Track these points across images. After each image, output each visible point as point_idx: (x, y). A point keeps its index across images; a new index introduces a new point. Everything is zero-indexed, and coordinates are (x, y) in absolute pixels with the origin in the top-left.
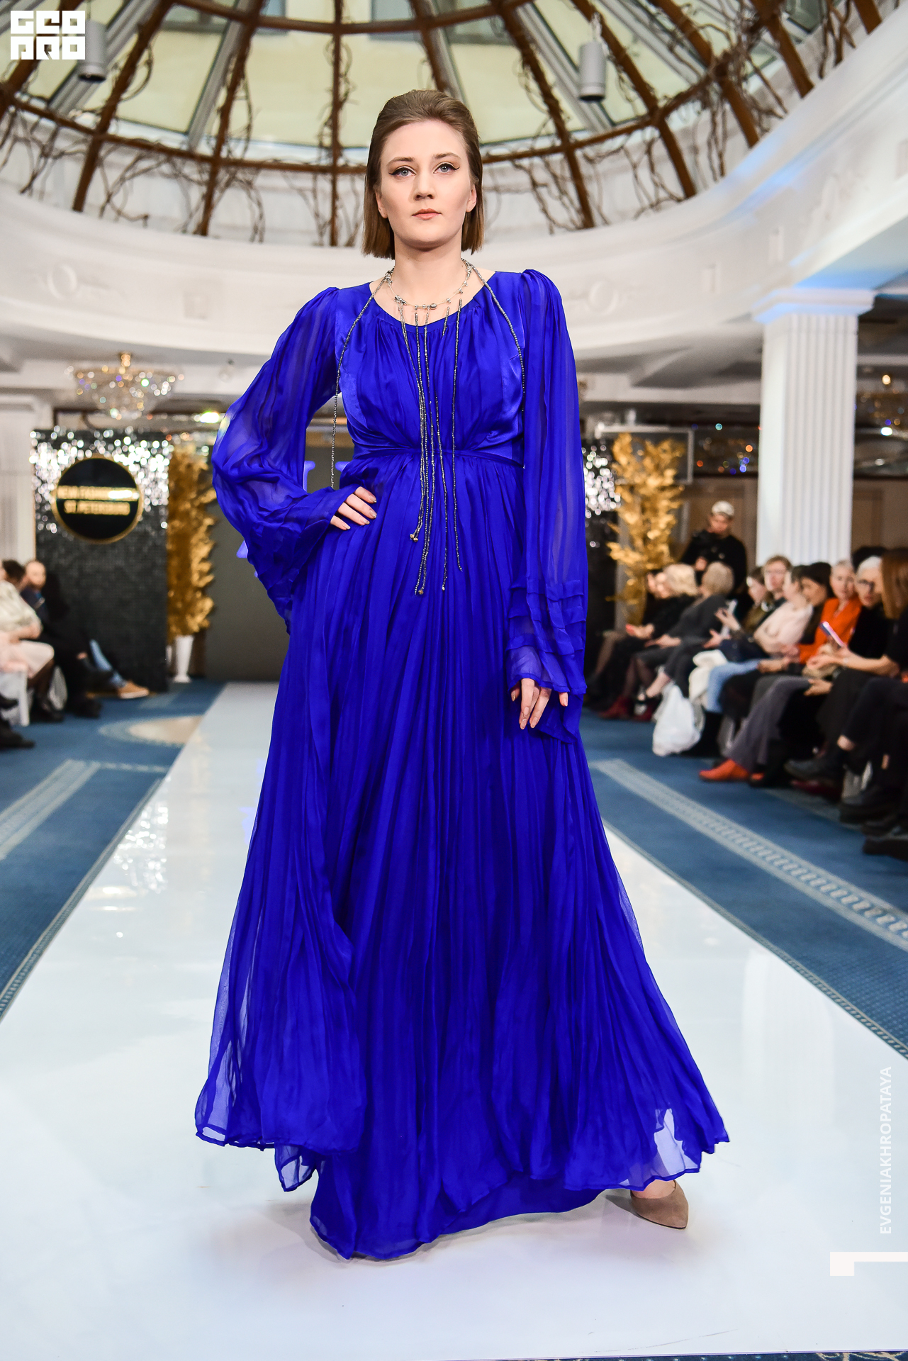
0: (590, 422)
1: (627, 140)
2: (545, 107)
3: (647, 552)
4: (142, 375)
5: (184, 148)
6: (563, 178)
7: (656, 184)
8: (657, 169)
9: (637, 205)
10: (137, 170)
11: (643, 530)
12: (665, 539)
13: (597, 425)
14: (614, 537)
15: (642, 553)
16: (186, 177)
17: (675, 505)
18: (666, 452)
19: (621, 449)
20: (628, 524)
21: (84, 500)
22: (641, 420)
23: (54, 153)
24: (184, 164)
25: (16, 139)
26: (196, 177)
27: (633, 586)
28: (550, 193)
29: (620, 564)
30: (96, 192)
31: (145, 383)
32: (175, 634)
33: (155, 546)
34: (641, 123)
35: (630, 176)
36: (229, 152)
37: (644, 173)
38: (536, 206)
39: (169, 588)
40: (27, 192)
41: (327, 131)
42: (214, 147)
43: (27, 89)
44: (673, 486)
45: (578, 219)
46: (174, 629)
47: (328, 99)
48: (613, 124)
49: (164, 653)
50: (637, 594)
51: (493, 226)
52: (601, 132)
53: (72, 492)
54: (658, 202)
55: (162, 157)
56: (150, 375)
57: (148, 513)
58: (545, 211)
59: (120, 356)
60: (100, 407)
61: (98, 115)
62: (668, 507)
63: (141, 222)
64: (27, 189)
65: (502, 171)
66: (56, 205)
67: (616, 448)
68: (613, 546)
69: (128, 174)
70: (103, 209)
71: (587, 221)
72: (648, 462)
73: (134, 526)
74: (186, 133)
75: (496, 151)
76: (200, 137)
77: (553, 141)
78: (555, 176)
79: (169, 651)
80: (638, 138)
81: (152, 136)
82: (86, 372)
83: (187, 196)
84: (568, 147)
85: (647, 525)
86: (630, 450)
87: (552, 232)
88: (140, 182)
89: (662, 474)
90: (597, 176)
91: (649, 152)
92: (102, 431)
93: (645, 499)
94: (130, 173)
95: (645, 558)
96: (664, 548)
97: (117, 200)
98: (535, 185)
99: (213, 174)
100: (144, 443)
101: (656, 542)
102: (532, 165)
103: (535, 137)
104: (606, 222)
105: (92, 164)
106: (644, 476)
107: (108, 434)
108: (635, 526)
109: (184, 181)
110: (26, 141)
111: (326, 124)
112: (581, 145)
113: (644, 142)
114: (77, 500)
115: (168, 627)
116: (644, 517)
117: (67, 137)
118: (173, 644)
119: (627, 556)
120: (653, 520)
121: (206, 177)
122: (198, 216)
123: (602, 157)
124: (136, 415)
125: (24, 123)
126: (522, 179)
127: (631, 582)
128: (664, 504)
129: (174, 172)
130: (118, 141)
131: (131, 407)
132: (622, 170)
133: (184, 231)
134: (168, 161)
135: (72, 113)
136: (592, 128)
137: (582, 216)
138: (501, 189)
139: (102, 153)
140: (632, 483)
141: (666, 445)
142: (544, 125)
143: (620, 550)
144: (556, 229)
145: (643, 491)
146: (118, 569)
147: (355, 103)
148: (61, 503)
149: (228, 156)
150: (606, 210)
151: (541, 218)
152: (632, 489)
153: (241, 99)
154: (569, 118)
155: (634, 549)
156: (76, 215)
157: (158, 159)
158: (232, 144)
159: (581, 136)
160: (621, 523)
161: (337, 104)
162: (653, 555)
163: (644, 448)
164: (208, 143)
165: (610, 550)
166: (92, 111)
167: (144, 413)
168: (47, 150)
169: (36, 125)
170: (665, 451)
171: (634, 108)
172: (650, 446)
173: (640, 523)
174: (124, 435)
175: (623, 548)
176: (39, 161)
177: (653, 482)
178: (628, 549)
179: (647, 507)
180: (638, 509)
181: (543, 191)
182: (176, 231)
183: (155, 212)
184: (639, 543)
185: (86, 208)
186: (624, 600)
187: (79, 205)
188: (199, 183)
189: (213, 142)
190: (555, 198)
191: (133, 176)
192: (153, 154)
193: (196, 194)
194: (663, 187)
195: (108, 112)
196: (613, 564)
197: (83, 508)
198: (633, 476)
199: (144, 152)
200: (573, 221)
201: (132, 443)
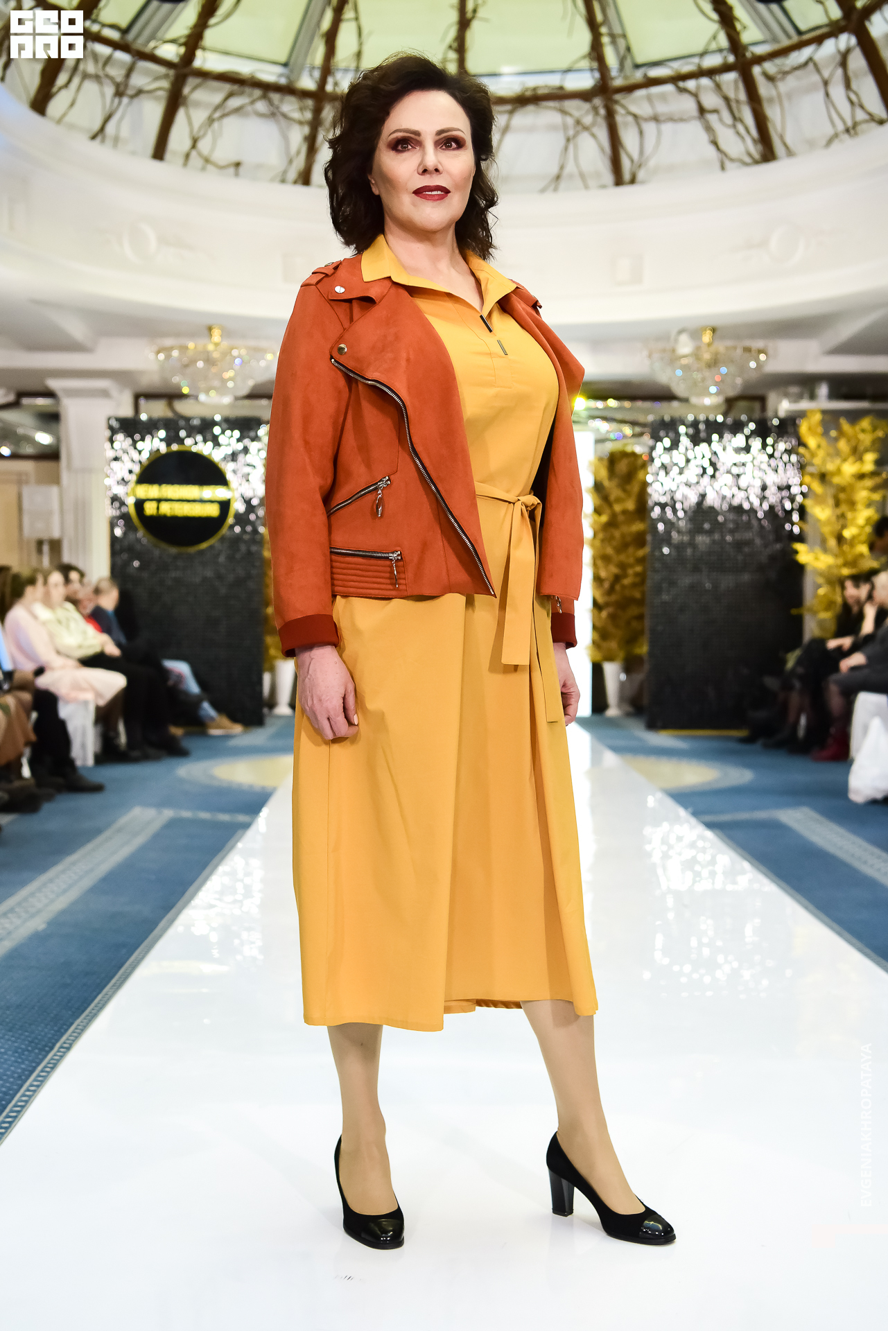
0: (772, 398)
1: (816, 50)
2: (715, 16)
3: (843, 553)
4: (235, 353)
5: (283, 81)
6: (738, 101)
7: (852, 102)
8: (854, 85)
9: (830, 131)
10: (227, 110)
11: (838, 527)
12: (863, 537)
13: (781, 402)
14: (801, 538)
15: (836, 556)
16: (285, 116)
17: (877, 497)
18: (865, 432)
19: (810, 429)
20: (818, 520)
21: (167, 500)
22: (834, 395)
23: (130, 92)
24: (281, 101)
25: (86, 76)
26: (296, 115)
27: (825, 595)
28: (721, 120)
29: (809, 569)
30: (179, 138)
31: (237, 361)
32: (275, 658)
33: (249, 553)
34: (834, 30)
35: (821, 94)
36: (336, 84)
37: (837, 91)
38: (704, 137)
39: (267, 605)
40: (99, 139)
41: (453, 55)
42: (318, 80)
43: (97, 15)
44: (873, 474)
45: (755, 151)
46: (273, 652)
47: (454, 16)
48: (799, 32)
49: (260, 682)
50: (830, 605)
51: (652, 163)
52: (785, 43)
53: (152, 491)
54: (855, 125)
55: (258, 92)
56: (243, 352)
57: (241, 515)
58: (715, 143)
59: (210, 329)
60: (185, 390)
61: (181, 45)
62: (869, 498)
63: (232, 170)
64: (99, 134)
65: (663, 97)
66: (133, 153)
67: (804, 428)
68: (799, 547)
69: (217, 115)
70: (187, 156)
71: (768, 155)
72: (843, 445)
73: (224, 530)
74: (285, 65)
75: (655, 73)
76: (302, 68)
77: (725, 57)
78: (727, 99)
79: (267, 678)
80: (830, 47)
81: (244, 68)
82: (166, 351)
83: (286, 139)
84: (742, 62)
85: (841, 522)
86: (820, 430)
87: (723, 168)
88: (231, 124)
89: (860, 459)
90: (779, 96)
91: (843, 64)
92: (188, 419)
93: (842, 489)
94: (220, 112)
95: (840, 561)
96: (863, 549)
97: (203, 146)
98: (702, 111)
99: (317, 111)
100: (237, 433)
101: (852, 542)
102: (698, 87)
103: (702, 55)
104: (790, 153)
105: (175, 102)
106: (838, 461)
107: (196, 422)
108: (828, 522)
109: (281, 118)
110: (97, 78)
111: (450, 47)
112: (759, 60)
113: (839, 51)
114: (159, 501)
115: (267, 649)
116: (839, 511)
117: (147, 72)
118: (272, 670)
119: (817, 559)
120: (849, 515)
121: (308, 115)
122: (300, 163)
123: (785, 73)
124: (227, 400)
125: (95, 56)
126: (689, 105)
127: (821, 591)
128: (862, 494)
129: (272, 108)
130: (205, 75)
131: (222, 389)
132: (810, 89)
133: (283, 181)
134: (264, 97)
135: (152, 44)
136: (775, 39)
137: (760, 147)
138: (662, 118)
139: (186, 90)
140: (823, 470)
141: (865, 423)
142: (714, 37)
143: (809, 552)
144: (728, 164)
145: (836, 480)
146: (205, 579)
147: (485, 20)
148: (140, 504)
149: (334, 89)
150: (789, 140)
151: (711, 150)
152: (823, 477)
153: (348, 20)
154: (745, 28)
155: (825, 549)
156: (157, 164)
157: (250, 95)
158: (339, 76)
159: (760, 50)
160: (809, 519)
161: (464, 23)
162: (850, 557)
163: (839, 428)
164: (311, 75)
165: (796, 552)
166: (173, 41)
167: (237, 399)
168: (122, 88)
169: (108, 60)
170: (863, 431)
171: (826, 12)
172: (845, 426)
173: (834, 518)
174: (214, 423)
175: (811, 550)
176: (112, 102)
177: (850, 469)
178: (818, 550)
179: (842, 499)
180: (831, 501)
181: (712, 118)
182: (272, 180)
183: (247, 159)
184: (832, 542)
185: (168, 156)
186: (815, 613)
187: (159, 152)
188: (301, 123)
189: (317, 74)
190: (728, 126)
191: (224, 116)
192: (248, 90)
193: (297, 135)
194: (862, 107)
195: (194, 41)
196: (800, 569)
197: (166, 509)
198: (824, 462)
199: (236, 87)
200: (750, 155)
201: (223, 432)
